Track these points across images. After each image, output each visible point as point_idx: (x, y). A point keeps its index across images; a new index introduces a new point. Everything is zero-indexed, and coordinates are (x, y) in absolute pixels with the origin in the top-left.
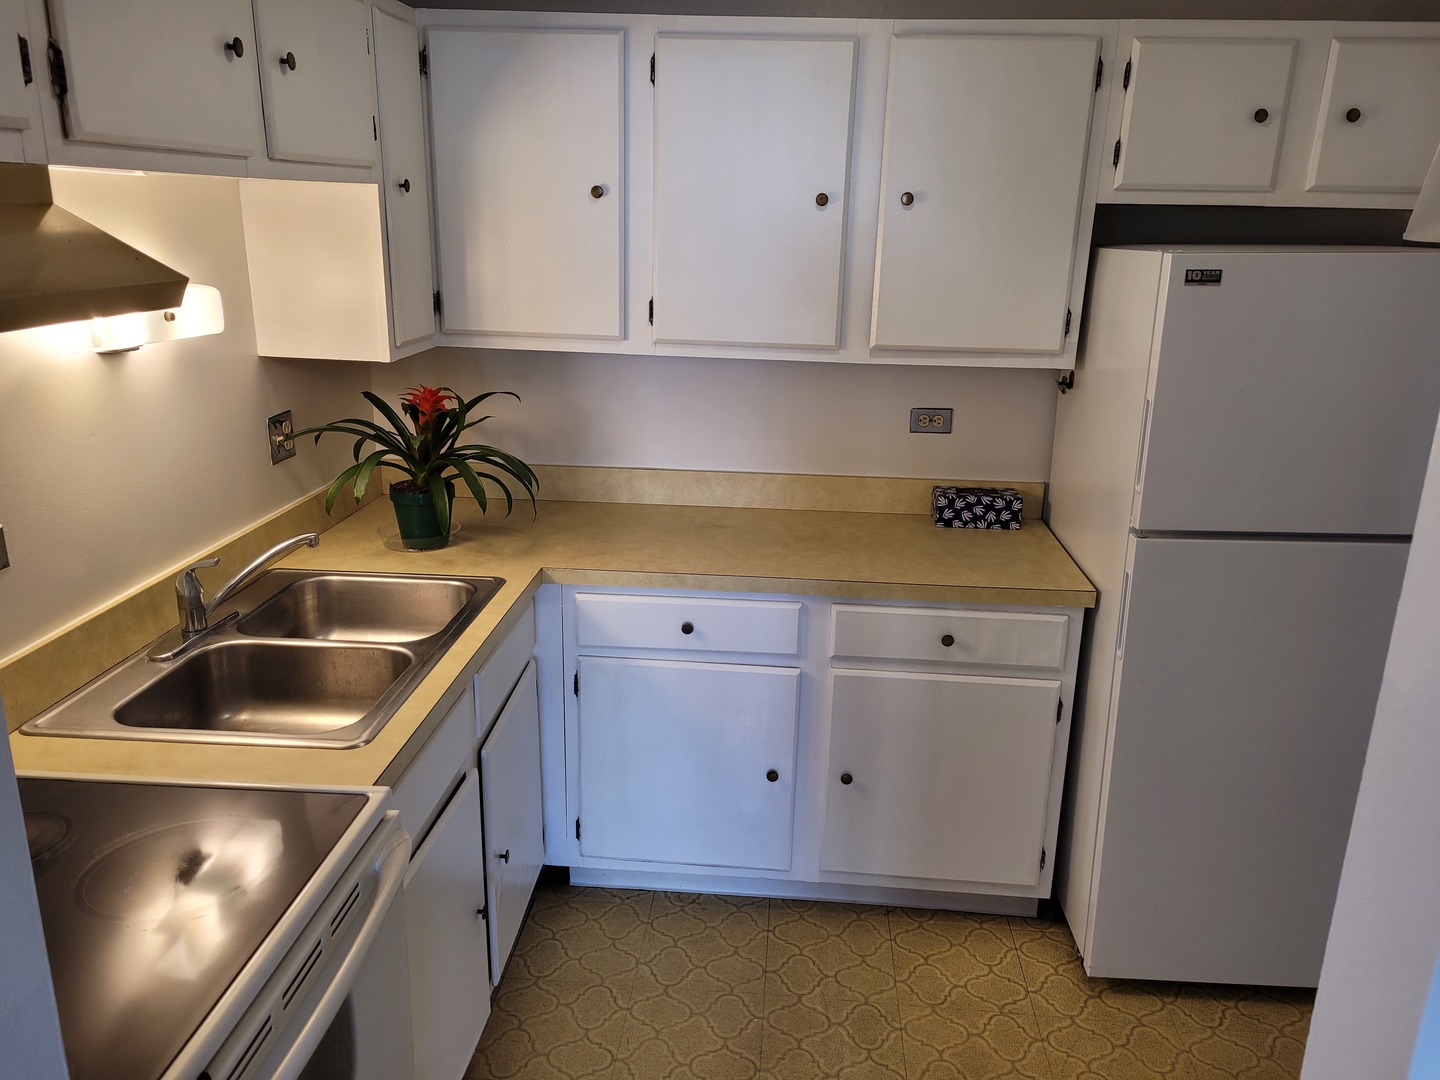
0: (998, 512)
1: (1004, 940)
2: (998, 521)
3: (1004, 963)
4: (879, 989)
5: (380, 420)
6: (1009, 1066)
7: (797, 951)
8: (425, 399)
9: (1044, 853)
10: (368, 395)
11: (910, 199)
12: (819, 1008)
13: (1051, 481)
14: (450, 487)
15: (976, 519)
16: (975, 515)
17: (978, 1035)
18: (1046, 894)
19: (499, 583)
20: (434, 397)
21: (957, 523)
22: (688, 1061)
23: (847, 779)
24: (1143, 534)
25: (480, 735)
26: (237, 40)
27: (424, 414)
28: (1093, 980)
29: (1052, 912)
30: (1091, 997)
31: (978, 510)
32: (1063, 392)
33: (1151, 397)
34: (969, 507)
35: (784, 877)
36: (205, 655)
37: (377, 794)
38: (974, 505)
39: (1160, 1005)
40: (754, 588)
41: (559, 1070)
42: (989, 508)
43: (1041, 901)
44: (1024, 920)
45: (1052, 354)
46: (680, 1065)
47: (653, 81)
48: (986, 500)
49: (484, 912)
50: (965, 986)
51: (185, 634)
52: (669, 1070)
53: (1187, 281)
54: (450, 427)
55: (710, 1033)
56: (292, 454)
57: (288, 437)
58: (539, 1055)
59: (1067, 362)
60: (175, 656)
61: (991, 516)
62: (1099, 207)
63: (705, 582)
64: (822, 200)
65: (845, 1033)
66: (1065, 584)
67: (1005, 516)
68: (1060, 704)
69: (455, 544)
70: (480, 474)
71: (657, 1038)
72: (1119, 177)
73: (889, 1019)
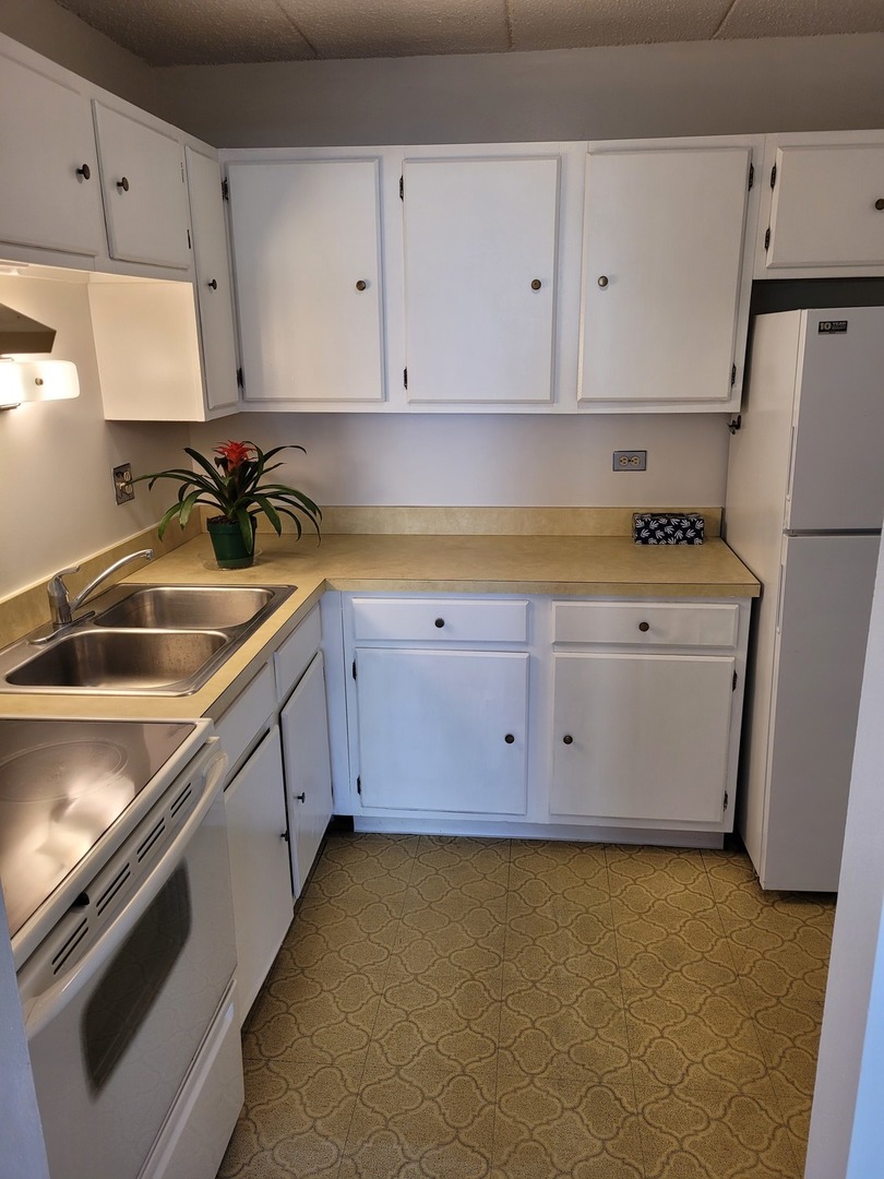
0: (685, 531)
1: (697, 866)
2: (685, 538)
3: (697, 883)
4: (597, 903)
5: (198, 469)
6: (700, 956)
7: (533, 876)
8: (232, 450)
9: (726, 796)
10: (188, 451)
11: (605, 281)
12: (550, 916)
13: (728, 505)
14: (254, 520)
15: (667, 537)
16: (666, 533)
17: (675, 934)
18: (730, 829)
19: (292, 589)
20: (240, 450)
21: (652, 541)
22: (447, 954)
23: (568, 740)
24: (793, 533)
25: (280, 700)
26: (85, 166)
27: (232, 462)
28: (767, 893)
29: (735, 844)
30: (766, 906)
31: (669, 530)
32: (734, 433)
33: (796, 424)
34: (661, 527)
35: (521, 820)
36: (71, 641)
37: (202, 724)
38: (665, 526)
39: (821, 911)
40: (491, 590)
41: (348, 962)
42: (677, 527)
43: (726, 835)
44: (714, 851)
45: (722, 401)
46: (441, 957)
47: (402, 197)
48: (674, 521)
49: (287, 836)
50: (666, 900)
51: (55, 626)
52: (432, 961)
53: (820, 331)
54: (252, 473)
55: (465, 935)
56: (130, 496)
57: (128, 483)
58: (332, 951)
59: (734, 407)
60: (49, 640)
61: (679, 534)
62: (755, 282)
63: (451, 588)
64: (536, 285)
65: (570, 934)
66: (736, 580)
67: (690, 534)
68: (735, 675)
69: (258, 564)
70: (277, 508)
71: (423, 939)
72: (770, 258)
73: (605, 922)
